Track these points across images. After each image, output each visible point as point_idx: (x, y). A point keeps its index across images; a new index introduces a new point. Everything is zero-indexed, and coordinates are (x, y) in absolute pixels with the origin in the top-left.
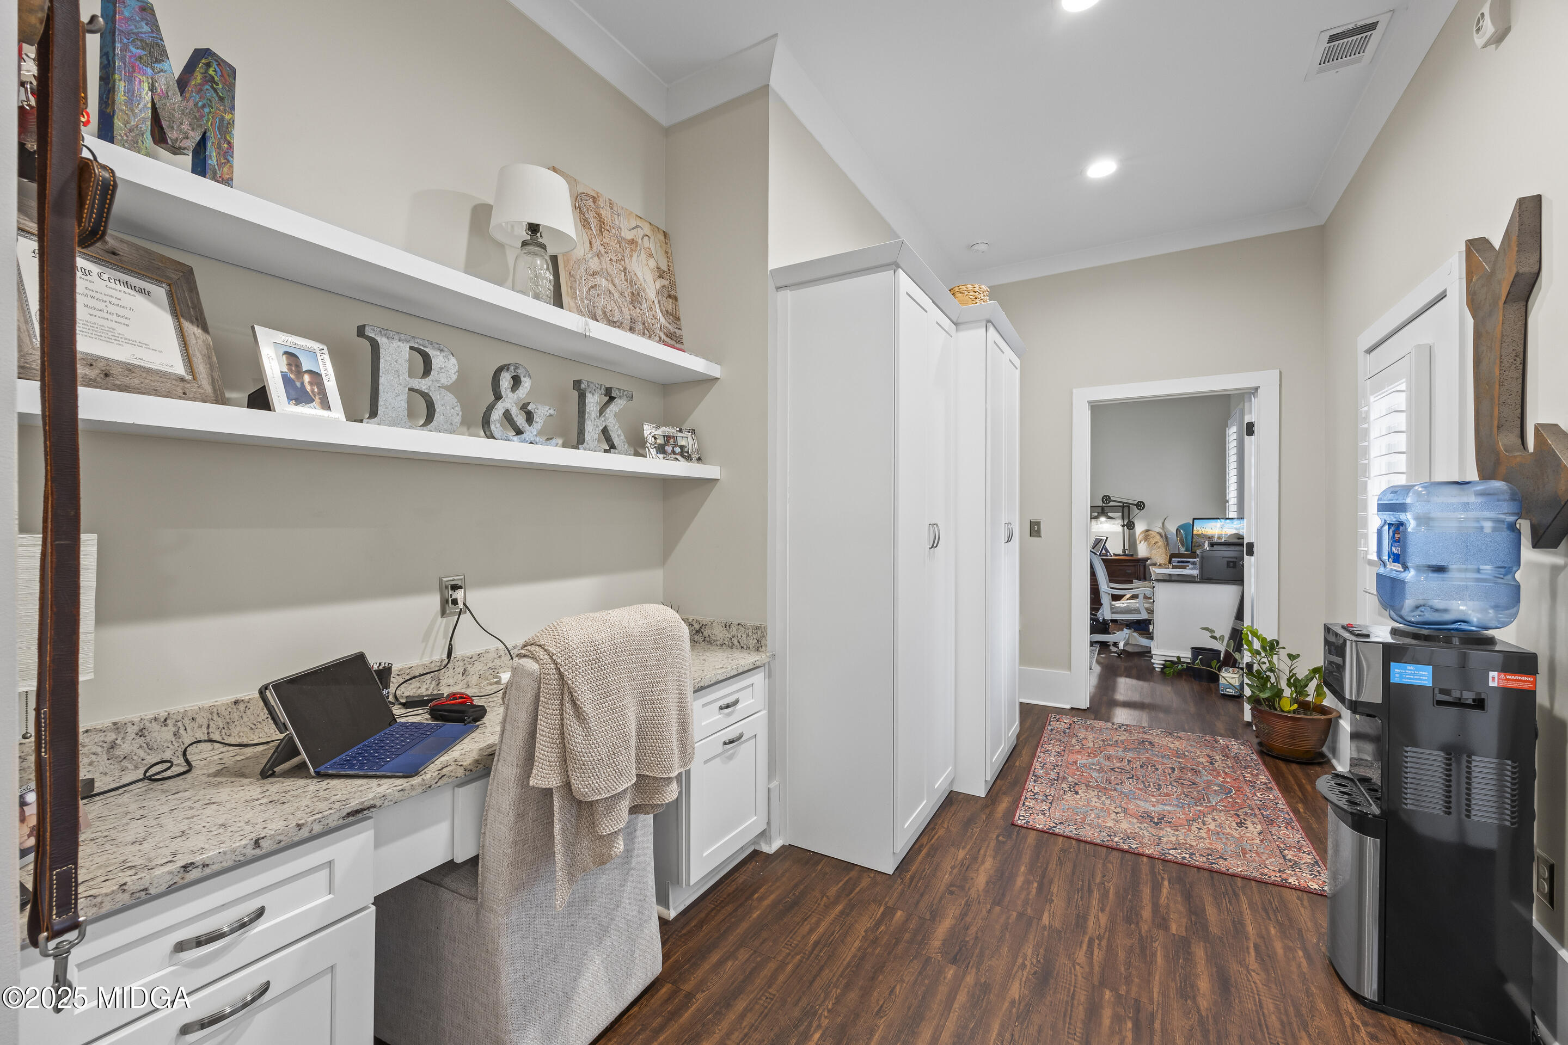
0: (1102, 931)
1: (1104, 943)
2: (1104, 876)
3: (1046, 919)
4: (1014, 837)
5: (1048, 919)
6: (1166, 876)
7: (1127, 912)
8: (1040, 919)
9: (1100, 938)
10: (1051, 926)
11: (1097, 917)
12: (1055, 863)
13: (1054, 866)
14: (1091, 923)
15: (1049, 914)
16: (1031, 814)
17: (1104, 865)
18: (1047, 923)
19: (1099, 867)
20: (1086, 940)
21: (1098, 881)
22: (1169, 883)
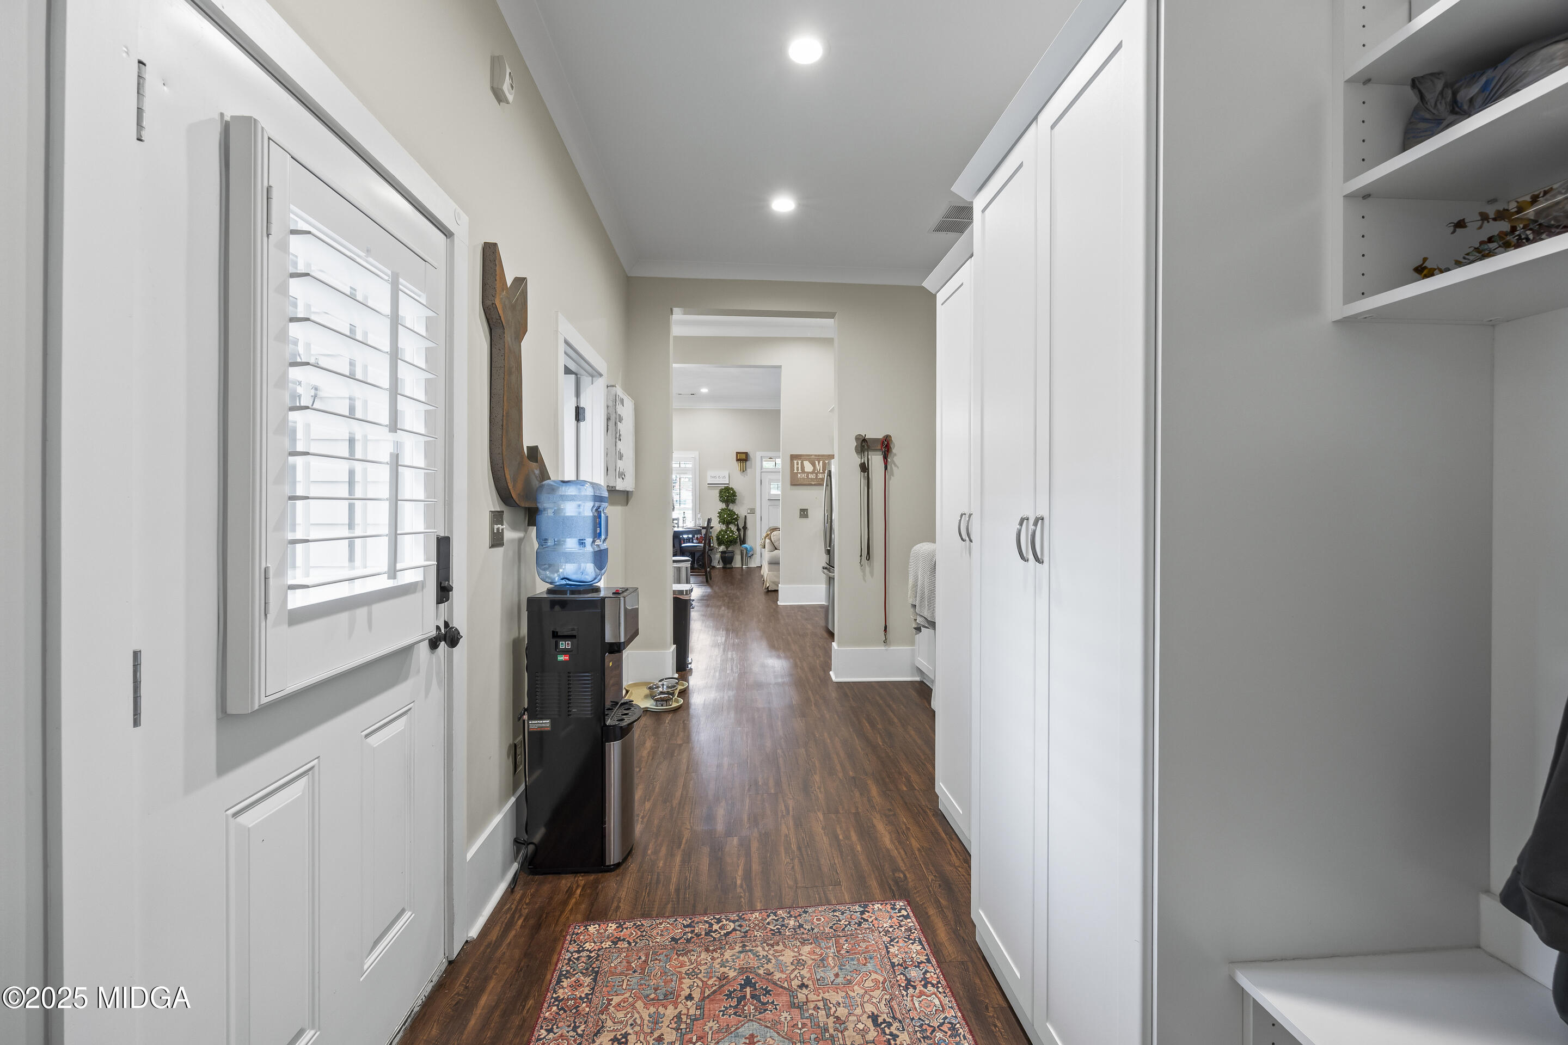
0: (783, 821)
1: (780, 814)
2: (793, 867)
3: (820, 815)
4: (891, 883)
5: (819, 816)
6: (739, 890)
7: (768, 841)
8: (824, 814)
9: (783, 816)
10: (815, 812)
11: (788, 829)
12: (838, 865)
13: (836, 862)
14: (791, 823)
15: (820, 819)
16: (901, 926)
17: (796, 881)
18: (818, 813)
19: (799, 877)
20: (791, 813)
21: (796, 861)
22: (736, 883)
